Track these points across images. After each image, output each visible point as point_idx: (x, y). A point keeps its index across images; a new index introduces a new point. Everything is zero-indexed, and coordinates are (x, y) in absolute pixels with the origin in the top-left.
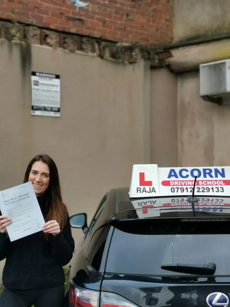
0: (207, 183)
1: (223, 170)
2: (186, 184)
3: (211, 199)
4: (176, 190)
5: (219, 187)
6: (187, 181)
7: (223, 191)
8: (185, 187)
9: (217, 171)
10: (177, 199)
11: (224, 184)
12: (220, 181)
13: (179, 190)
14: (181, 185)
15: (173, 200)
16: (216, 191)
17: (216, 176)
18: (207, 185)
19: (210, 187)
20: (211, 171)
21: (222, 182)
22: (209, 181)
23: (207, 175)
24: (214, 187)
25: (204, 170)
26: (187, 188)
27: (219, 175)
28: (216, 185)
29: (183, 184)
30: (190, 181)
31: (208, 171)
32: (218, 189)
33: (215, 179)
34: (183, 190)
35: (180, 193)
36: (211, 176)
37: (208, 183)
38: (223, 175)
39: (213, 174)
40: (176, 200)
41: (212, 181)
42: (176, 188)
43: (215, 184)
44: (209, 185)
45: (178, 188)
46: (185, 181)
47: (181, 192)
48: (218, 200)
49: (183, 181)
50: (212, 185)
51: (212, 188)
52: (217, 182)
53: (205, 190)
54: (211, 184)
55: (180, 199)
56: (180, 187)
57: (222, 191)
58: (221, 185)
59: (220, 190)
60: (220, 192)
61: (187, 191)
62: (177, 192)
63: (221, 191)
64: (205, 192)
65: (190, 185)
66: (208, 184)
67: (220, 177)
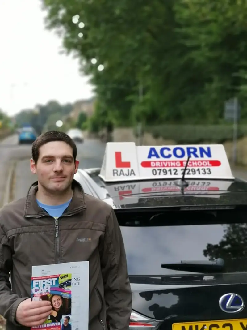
0: (192, 164)
1: (209, 149)
2: (169, 165)
3: (197, 182)
4: (158, 172)
5: (206, 168)
6: (170, 162)
7: (210, 173)
8: (168, 169)
9: (202, 150)
10: (160, 183)
11: (211, 165)
12: (207, 161)
13: (162, 172)
14: (164, 166)
15: (155, 185)
16: (203, 174)
17: (202, 156)
18: (192, 166)
19: (196, 168)
20: (195, 150)
21: (208, 162)
22: (194, 161)
23: (192, 155)
24: (201, 168)
25: (188, 149)
26: (170, 170)
27: (204, 154)
28: (203, 166)
29: (166, 165)
30: (173, 162)
31: (192, 150)
32: (204, 171)
33: (200, 159)
34: (166, 172)
35: (162, 176)
36: (196, 156)
37: (193, 164)
38: (209, 155)
39: (198, 153)
40: (158, 184)
41: (197, 161)
42: (158, 170)
43: (201, 165)
44: (195, 166)
45: (160, 170)
46: (168, 161)
47: (164, 174)
48: (204, 183)
49: (165, 162)
50: (198, 166)
51: (198, 170)
52: (204, 162)
53: (191, 172)
54: (196, 165)
55: (162, 182)
56: (162, 168)
57: (209, 172)
58: (207, 166)
59: (207, 171)
60: (207, 174)
61: (171, 174)
62: (160, 174)
63: (208, 173)
64: (190, 174)
65: (173, 166)
66: (193, 165)
67: (206, 157)
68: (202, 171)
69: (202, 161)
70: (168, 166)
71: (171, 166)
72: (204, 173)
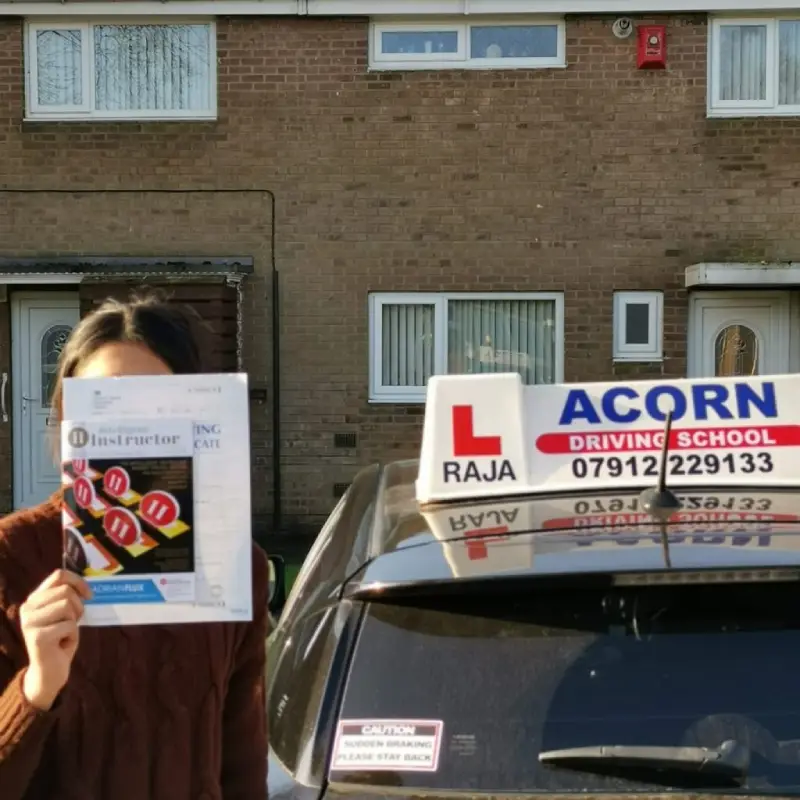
0: (708, 438)
1: (768, 388)
2: (630, 445)
3: (724, 498)
4: (592, 467)
5: (755, 452)
6: (633, 433)
7: (771, 467)
8: (624, 457)
9: (744, 393)
10: (598, 503)
11: (773, 442)
12: (759, 429)
13: (604, 468)
14: (612, 448)
15: (582, 508)
16: (744, 470)
17: (744, 412)
18: (708, 446)
19: (721, 454)
20: (722, 393)
21: (765, 433)
22: (717, 431)
23: (710, 410)
24: (737, 453)
25: (698, 391)
26: (632, 461)
27: (753, 408)
28: (744, 444)
29: (618, 445)
30: (643, 433)
31: (710, 395)
32: (750, 461)
33: (737, 422)
34: (619, 467)
35: (605, 480)
36: (724, 413)
37: (713, 438)
38: (769, 407)
39: (731, 404)
40: (593, 506)
41: (727, 430)
42: (592, 460)
43: (740, 441)
44: (718, 445)
45: (600, 461)
46: (626, 433)
47: (612, 474)
48: (752, 502)
49: (617, 434)
50: (728, 445)
51: (729, 458)
52: (748, 434)
53: (702, 466)
54: (723, 443)
55: (606, 501)
56: (606, 456)
57: (766, 466)
58: (761, 444)
59: (759, 462)
60: (757, 471)
61: (635, 473)
62: (597, 474)
63: (762, 469)
64: (700, 472)
65: (644, 448)
66: (713, 443)
67: (757, 417)
68: (740, 463)
69: (743, 430)
70: (625, 448)
71: (635, 448)
72: (748, 467)
